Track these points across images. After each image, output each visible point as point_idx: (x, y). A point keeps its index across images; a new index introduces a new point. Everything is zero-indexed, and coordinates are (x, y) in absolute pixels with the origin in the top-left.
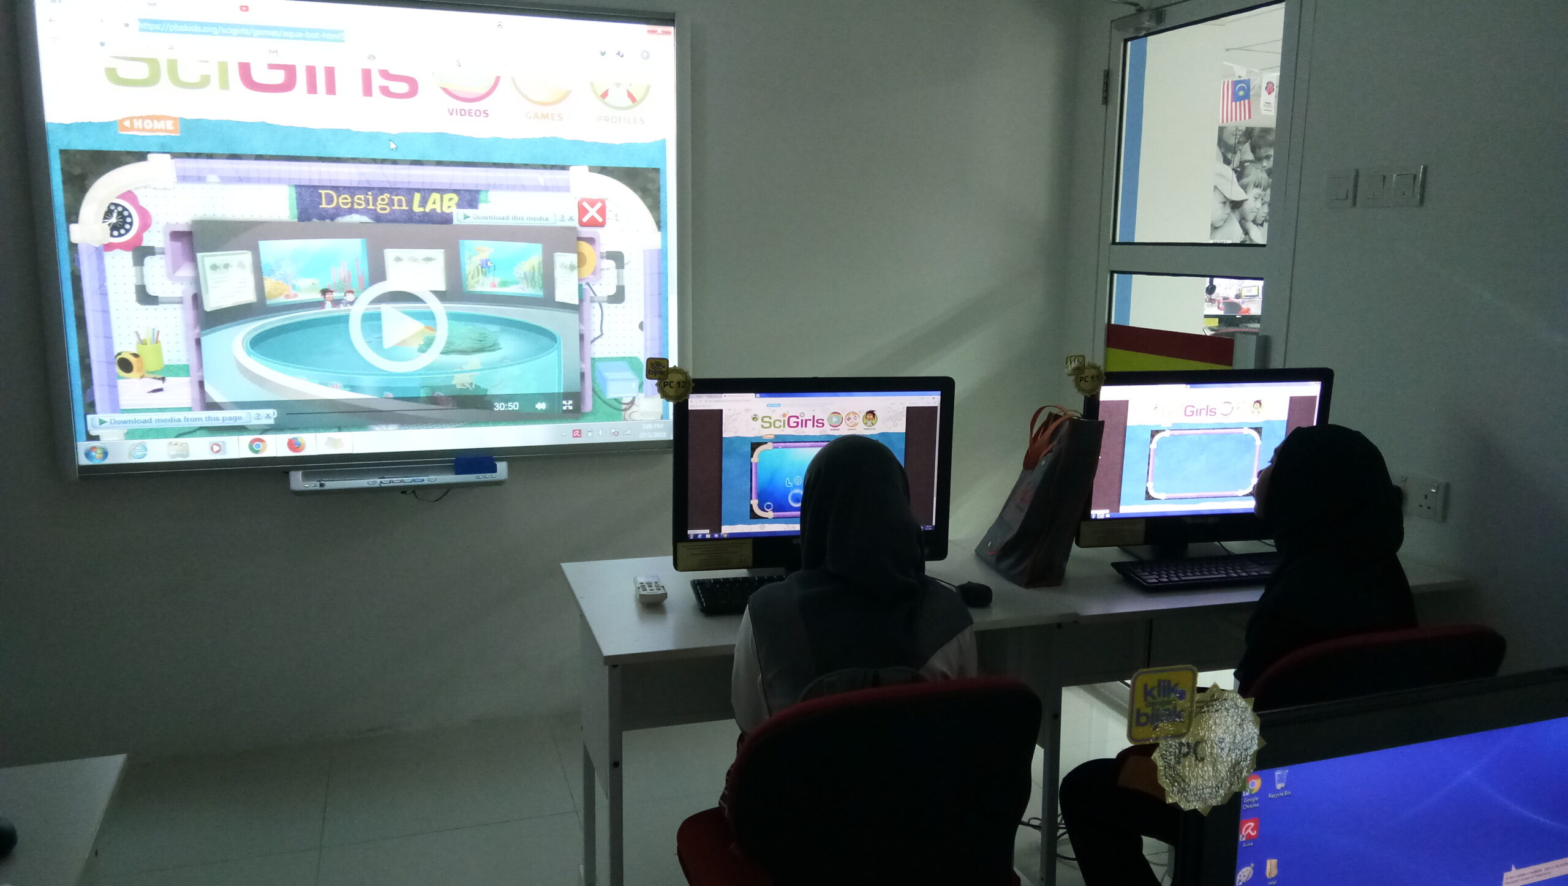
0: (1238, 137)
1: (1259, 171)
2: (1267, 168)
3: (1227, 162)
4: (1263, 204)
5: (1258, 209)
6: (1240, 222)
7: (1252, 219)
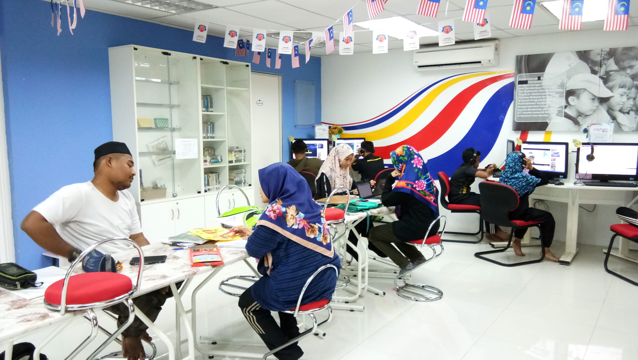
0: (603, 55)
1: (623, 76)
2: (630, 74)
3: (594, 72)
4: (628, 99)
5: (624, 102)
6: (608, 112)
7: (619, 109)
